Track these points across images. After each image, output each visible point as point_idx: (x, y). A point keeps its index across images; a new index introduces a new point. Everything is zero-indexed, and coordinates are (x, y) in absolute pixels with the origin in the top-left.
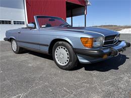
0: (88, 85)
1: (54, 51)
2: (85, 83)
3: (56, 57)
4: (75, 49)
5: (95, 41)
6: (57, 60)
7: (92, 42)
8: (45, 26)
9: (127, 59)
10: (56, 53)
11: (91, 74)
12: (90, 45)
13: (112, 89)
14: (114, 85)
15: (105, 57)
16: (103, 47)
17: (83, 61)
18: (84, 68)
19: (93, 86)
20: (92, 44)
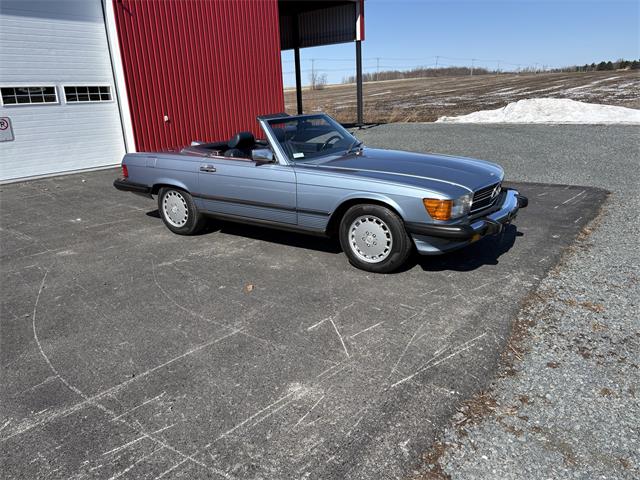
0: (445, 297)
1: (348, 228)
2: (437, 293)
3: (351, 242)
4: (410, 223)
5: (454, 205)
6: (354, 249)
7: (449, 208)
8: (301, 155)
9: (518, 238)
10: (351, 233)
11: (443, 278)
12: (445, 214)
13: (490, 299)
14: (492, 293)
15: (476, 238)
16: (469, 214)
17: (425, 248)
18: (418, 266)
19: (455, 297)
20: (449, 212)
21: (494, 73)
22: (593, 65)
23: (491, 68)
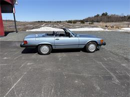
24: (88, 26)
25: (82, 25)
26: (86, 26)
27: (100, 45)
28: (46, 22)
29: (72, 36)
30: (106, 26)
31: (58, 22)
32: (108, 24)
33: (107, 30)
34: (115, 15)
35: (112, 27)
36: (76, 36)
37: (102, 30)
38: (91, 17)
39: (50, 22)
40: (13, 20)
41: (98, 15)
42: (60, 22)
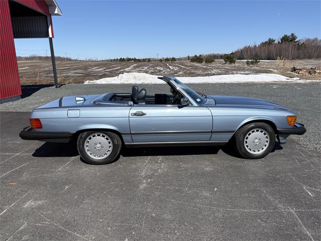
21: (75, 60)
22: (117, 59)
23: (73, 58)
24: (243, 69)
25: (228, 66)
26: (239, 70)
27: (286, 134)
28: (139, 61)
29: (188, 104)
30: (294, 70)
31: (167, 60)
32: (298, 64)
33: (296, 80)
34: (316, 39)
35: (311, 72)
36: (201, 104)
37: (283, 79)
38: (252, 45)
39: (149, 60)
40: (49, 55)
41: (271, 42)
42: (174, 59)
